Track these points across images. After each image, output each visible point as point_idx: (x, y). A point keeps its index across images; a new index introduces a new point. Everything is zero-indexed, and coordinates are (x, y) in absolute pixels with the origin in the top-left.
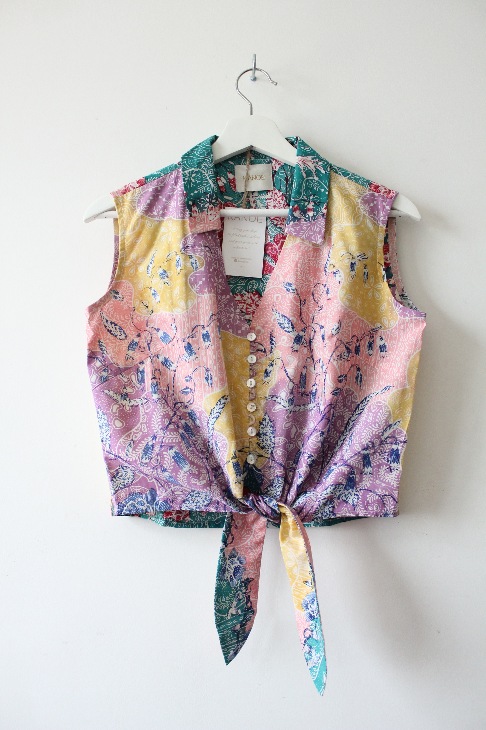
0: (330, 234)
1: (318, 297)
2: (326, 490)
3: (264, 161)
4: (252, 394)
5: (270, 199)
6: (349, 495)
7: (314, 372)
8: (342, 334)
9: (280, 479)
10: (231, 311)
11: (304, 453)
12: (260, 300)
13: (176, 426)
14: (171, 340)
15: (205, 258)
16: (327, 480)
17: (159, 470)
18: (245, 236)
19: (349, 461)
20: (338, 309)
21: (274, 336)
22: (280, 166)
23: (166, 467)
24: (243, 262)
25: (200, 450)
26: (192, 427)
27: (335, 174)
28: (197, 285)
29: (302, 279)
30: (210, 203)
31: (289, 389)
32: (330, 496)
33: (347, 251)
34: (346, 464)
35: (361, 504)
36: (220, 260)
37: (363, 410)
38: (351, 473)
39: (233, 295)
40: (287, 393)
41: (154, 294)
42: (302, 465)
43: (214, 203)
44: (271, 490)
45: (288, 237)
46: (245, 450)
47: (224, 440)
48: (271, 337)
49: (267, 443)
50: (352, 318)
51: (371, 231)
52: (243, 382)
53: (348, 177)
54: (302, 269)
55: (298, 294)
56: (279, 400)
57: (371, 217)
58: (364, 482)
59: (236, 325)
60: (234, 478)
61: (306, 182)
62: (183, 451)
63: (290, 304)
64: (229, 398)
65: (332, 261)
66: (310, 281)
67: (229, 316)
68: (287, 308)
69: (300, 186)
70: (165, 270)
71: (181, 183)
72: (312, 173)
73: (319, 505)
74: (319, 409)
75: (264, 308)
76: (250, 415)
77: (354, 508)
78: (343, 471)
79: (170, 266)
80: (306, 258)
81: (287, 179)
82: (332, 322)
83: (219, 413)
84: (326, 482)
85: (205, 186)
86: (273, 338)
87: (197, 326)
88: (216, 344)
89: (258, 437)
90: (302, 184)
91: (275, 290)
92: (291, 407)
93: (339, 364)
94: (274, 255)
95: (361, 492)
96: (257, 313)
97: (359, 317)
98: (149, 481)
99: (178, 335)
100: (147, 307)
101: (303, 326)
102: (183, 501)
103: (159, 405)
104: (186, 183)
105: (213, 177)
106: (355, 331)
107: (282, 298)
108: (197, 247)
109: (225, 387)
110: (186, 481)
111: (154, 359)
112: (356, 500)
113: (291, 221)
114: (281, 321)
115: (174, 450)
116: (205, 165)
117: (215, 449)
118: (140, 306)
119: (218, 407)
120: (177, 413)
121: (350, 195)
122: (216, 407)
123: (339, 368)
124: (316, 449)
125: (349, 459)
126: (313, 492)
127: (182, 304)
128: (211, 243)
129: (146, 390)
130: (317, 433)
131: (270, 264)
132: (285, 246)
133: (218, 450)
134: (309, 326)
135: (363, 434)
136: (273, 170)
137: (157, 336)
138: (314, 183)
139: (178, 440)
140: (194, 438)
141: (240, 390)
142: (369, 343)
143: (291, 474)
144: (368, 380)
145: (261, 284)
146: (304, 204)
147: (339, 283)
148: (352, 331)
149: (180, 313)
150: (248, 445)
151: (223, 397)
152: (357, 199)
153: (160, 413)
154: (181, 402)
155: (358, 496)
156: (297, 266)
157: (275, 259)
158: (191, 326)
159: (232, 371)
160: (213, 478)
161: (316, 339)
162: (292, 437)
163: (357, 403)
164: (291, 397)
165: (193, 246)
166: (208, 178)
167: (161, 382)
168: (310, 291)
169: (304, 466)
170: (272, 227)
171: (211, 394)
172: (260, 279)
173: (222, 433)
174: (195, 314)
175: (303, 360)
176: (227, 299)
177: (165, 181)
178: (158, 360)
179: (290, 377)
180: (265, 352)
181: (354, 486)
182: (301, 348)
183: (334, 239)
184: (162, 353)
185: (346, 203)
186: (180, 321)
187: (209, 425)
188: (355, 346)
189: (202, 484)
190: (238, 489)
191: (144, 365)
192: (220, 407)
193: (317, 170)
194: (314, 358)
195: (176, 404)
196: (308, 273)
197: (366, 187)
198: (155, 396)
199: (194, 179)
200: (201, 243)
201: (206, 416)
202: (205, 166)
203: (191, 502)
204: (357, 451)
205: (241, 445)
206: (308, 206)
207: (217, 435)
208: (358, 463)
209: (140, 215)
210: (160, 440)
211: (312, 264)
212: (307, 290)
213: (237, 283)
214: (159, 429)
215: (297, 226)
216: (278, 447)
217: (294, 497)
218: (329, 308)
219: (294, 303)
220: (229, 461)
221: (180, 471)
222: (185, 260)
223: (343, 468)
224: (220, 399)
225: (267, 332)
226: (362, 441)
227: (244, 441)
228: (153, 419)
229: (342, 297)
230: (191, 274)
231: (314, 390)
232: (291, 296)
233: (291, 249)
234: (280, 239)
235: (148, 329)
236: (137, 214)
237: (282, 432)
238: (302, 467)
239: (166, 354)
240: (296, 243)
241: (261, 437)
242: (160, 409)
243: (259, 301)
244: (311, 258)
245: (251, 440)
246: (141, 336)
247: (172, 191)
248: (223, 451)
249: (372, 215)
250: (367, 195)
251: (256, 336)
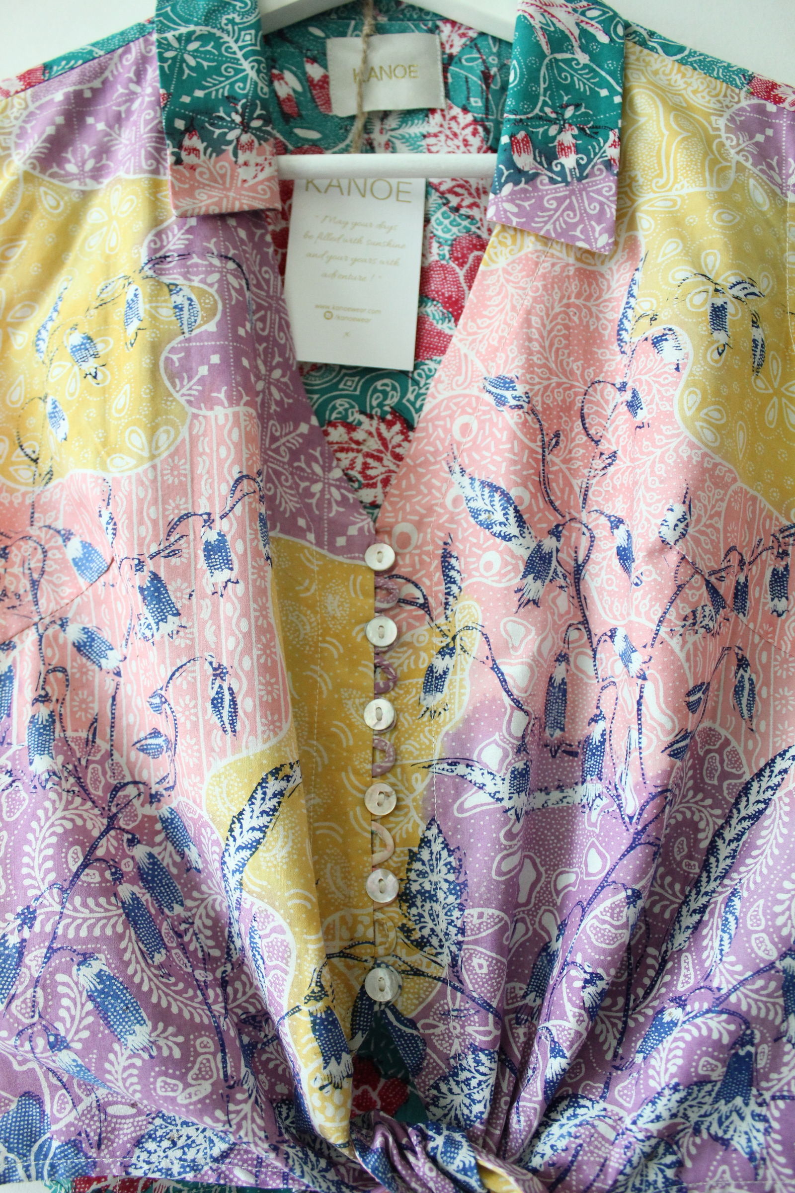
0: (632, 225)
1: (600, 424)
2: (654, 1103)
3: (417, 27)
4: (383, 751)
5: (436, 135)
6: (735, 1117)
7: (592, 673)
8: (697, 542)
9: (482, 1057)
10: (314, 473)
11: (565, 964)
12: (406, 439)
13: (108, 874)
14: (104, 566)
15: (220, 291)
16: (653, 1062)
17: (41, 1042)
18: (359, 241)
19: (733, 999)
20: (679, 456)
21: (454, 554)
22: (464, 40)
23: (63, 1034)
24: (354, 319)
25: (200, 955)
26: (174, 871)
27: (638, 48)
28: (190, 378)
29: (544, 366)
30: (246, 127)
31: (510, 734)
32: (668, 1128)
33: (695, 267)
34: (721, 1005)
35: (779, 1153)
36: (278, 311)
37: (767, 802)
38: (742, 1040)
39: (322, 425)
40: (504, 749)
41: (54, 415)
42: (563, 1006)
43: (258, 129)
44: (450, 1090)
45: (497, 236)
46: (357, 951)
47: (279, 930)
48: (446, 557)
49: (437, 929)
50: (726, 487)
51: (763, 213)
52: (353, 711)
53: (679, 57)
54: (545, 334)
55: (533, 411)
56: (476, 776)
57: (762, 171)
58: (785, 1070)
59: (329, 519)
60: (318, 1069)
61: (550, 67)
62: (130, 971)
63: (509, 446)
64: (297, 772)
65: (643, 305)
66: (572, 372)
67: (307, 489)
68: (499, 459)
69: (531, 76)
70: (91, 334)
71: (153, 73)
72: (569, 40)
73: (630, 1161)
74: (620, 807)
75: (420, 465)
76: (375, 826)
77: (756, 1168)
78: (715, 1036)
79: (105, 320)
80: (557, 298)
81: (486, 77)
82: (659, 501)
83: (260, 829)
84: (651, 1072)
85: (228, 78)
86: (453, 561)
87: (188, 516)
88: (251, 577)
89: (405, 906)
90: (539, 70)
91: (456, 404)
92: (520, 801)
93: (689, 645)
94: (450, 297)
95: (777, 1107)
96: (400, 480)
97: (745, 487)
98: (16, 1067)
99: (122, 549)
100: (35, 461)
101: (553, 519)
102: (138, 1143)
103: (53, 795)
104: (166, 65)
105: (254, 53)
106: (733, 531)
107: (481, 427)
108: (195, 259)
109: (282, 735)
110: (138, 1087)
111: (50, 632)
112: (761, 1137)
113: (506, 182)
114: (478, 504)
115: (97, 965)
116: (230, 17)
117: (249, 954)
118: (14, 459)
119: (258, 807)
120: (122, 823)
121: (689, 107)
122: (248, 809)
123: (688, 659)
124: (612, 953)
125: (735, 989)
126: (602, 1104)
127: (138, 440)
128: (245, 251)
129: (14, 741)
130: (614, 895)
131: (439, 326)
132: (487, 265)
133: (260, 962)
134: (573, 519)
135: (781, 896)
136: (443, 53)
137: (64, 554)
138: (576, 71)
139: (114, 926)
140: (178, 909)
141: (342, 736)
142: (775, 572)
143: (521, 1031)
144: (775, 699)
145: (411, 389)
146: (546, 132)
147: (677, 369)
148: (726, 531)
149: (128, 473)
150: (370, 934)
151: (276, 773)
152: (713, 118)
153: (53, 825)
154: (135, 783)
155: (765, 1119)
156: (528, 323)
157: (455, 308)
158: (165, 517)
159: (315, 672)
160: (238, 1069)
161: (598, 563)
162: (522, 899)
163: (740, 777)
164: (520, 765)
165: (184, 256)
166: (239, 55)
167: (67, 711)
168: (572, 403)
169: (570, 1014)
170: (443, 214)
171: (231, 758)
172: (405, 373)
173: (272, 905)
174: (179, 475)
175: (557, 633)
176: (301, 435)
177: (107, 73)
178: (62, 635)
179: (516, 692)
180: (425, 606)
181: (751, 1085)
182: (548, 593)
183: (645, 236)
184: (78, 613)
185: (681, 127)
186: (129, 497)
187: (226, 871)
188: (734, 584)
189: (194, 1099)
190: (330, 1111)
191: (15, 653)
192: (265, 807)
193: (584, 33)
194: (592, 626)
195: (117, 789)
196: (566, 347)
197: (737, 86)
198: (41, 764)
199: (195, 57)
200: (211, 245)
201: (214, 837)
202: (232, 22)
203: (166, 1144)
204: (762, 960)
205: (346, 935)
206: (559, 138)
207: (254, 909)
208: (765, 1003)
209: (21, 172)
210: (48, 928)
211: (576, 319)
212: (564, 401)
213: (335, 387)
214: (44, 887)
215: (528, 199)
216: (476, 942)
217: (535, 1124)
218: (642, 453)
219: (521, 442)
220: (296, 1009)
221: (116, 1047)
222: (154, 297)
223: (713, 1024)
224: (264, 780)
225: (433, 541)
226: (780, 921)
227: (356, 922)
228: (27, 848)
229: (689, 414)
230: (174, 343)
231: (596, 737)
232: (511, 418)
233: (505, 271)
234: (469, 249)
235: (33, 531)
236: (12, 169)
237: (489, 890)
238: (563, 1016)
239: (90, 614)
240: (523, 253)
241: (413, 905)
242: (55, 810)
243: (405, 444)
244: (572, 300)
245: (379, 916)
246: (12, 556)
247: (126, 102)
248: (275, 967)
249: (764, 167)
250: (742, 109)
251: (396, 554)
